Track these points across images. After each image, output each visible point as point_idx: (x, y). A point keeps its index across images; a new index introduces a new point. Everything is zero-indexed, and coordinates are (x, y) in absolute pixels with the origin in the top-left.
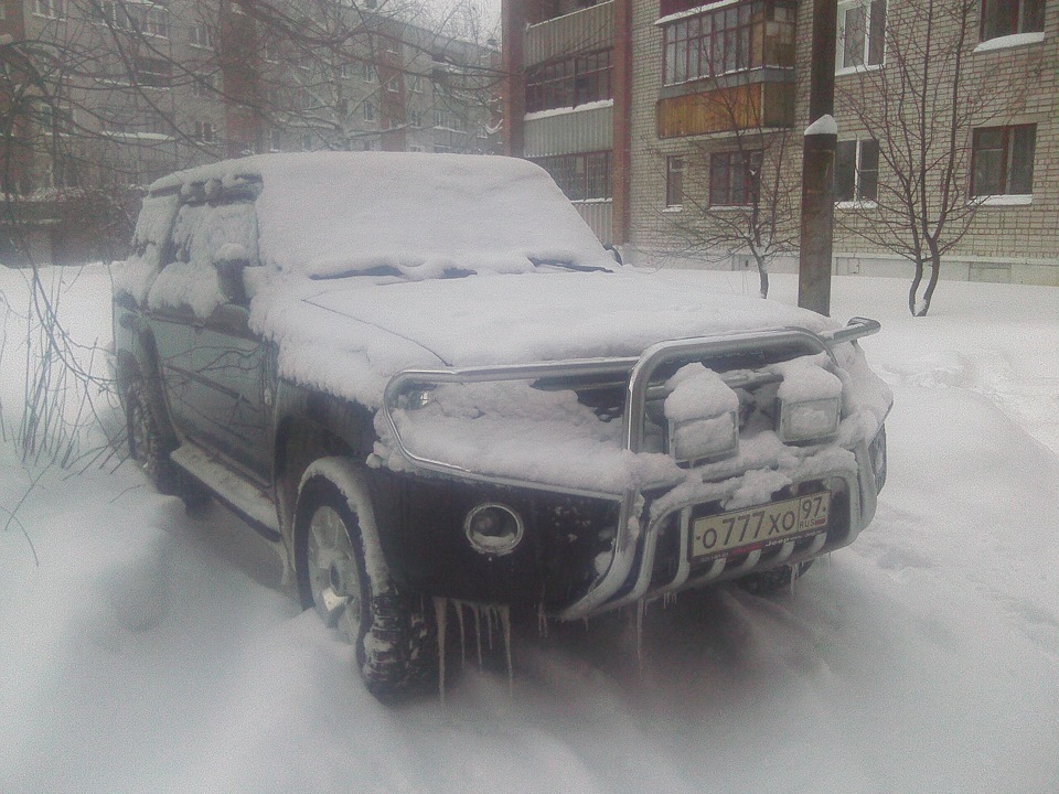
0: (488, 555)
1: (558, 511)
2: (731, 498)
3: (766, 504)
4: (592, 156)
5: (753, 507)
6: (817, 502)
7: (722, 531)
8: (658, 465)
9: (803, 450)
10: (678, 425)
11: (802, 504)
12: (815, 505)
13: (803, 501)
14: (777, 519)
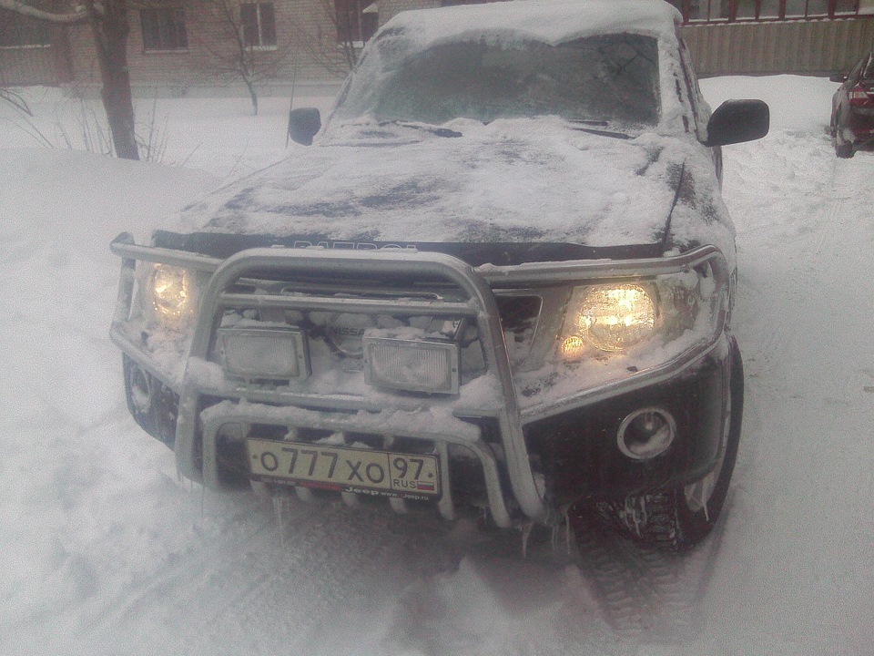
3: (338, 446)
6: (415, 465)
7: (283, 457)
11: (392, 460)
12: (413, 467)
13: (394, 457)
14: (358, 467)
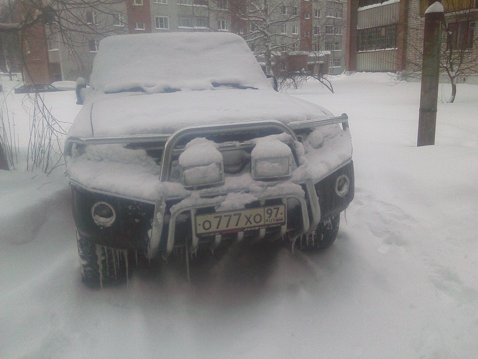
0: (100, 226)
1: (130, 208)
2: (220, 206)
3: (241, 210)
4: (389, 27)
5: (233, 211)
6: (276, 210)
7: (215, 223)
8: (174, 188)
9: (266, 183)
10: (184, 169)
11: (266, 211)
14: (250, 217)
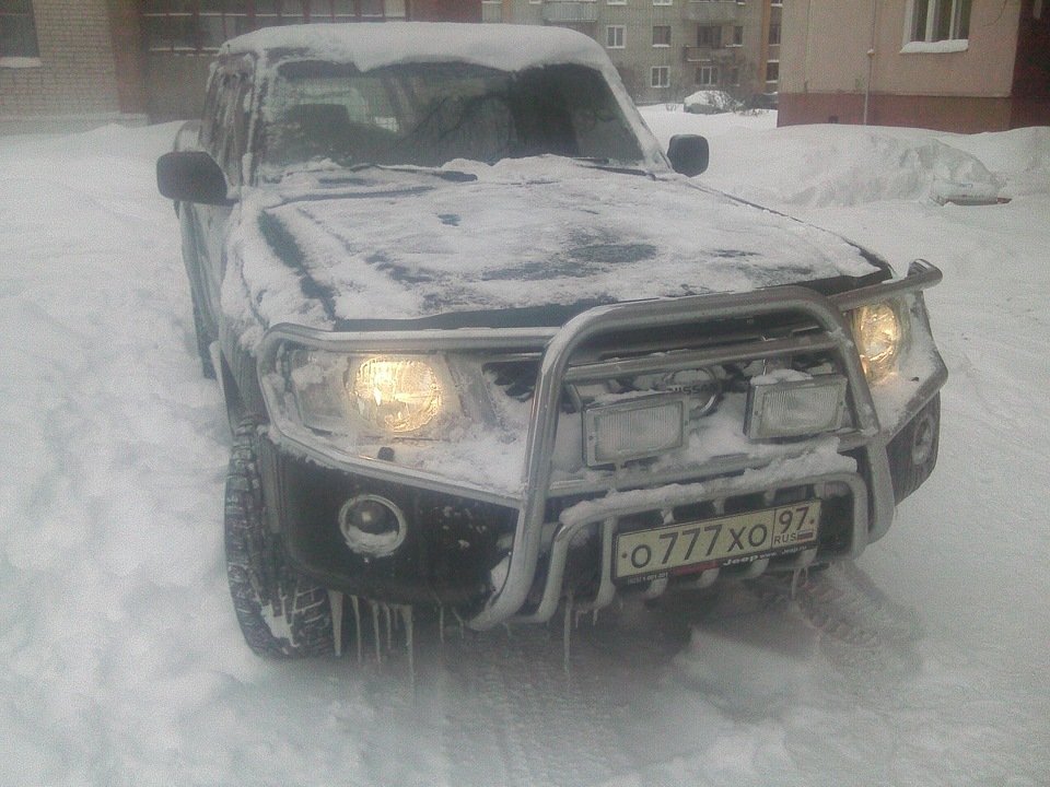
0: (364, 555)
1: (446, 514)
3: (724, 515)
6: (802, 513)
7: (658, 547)
10: (599, 419)
11: (778, 516)
12: (797, 516)
13: (780, 511)
14: (740, 534)
